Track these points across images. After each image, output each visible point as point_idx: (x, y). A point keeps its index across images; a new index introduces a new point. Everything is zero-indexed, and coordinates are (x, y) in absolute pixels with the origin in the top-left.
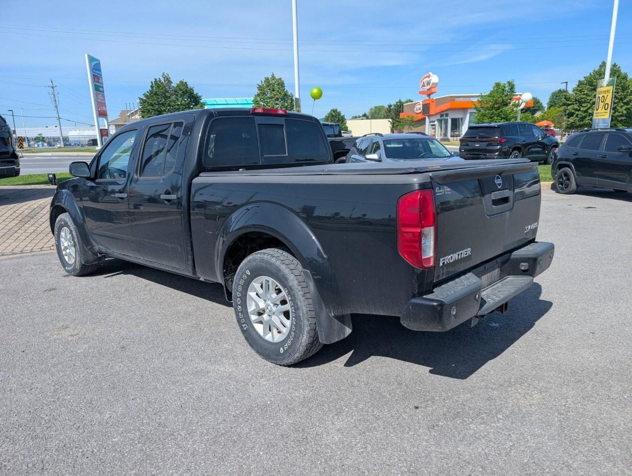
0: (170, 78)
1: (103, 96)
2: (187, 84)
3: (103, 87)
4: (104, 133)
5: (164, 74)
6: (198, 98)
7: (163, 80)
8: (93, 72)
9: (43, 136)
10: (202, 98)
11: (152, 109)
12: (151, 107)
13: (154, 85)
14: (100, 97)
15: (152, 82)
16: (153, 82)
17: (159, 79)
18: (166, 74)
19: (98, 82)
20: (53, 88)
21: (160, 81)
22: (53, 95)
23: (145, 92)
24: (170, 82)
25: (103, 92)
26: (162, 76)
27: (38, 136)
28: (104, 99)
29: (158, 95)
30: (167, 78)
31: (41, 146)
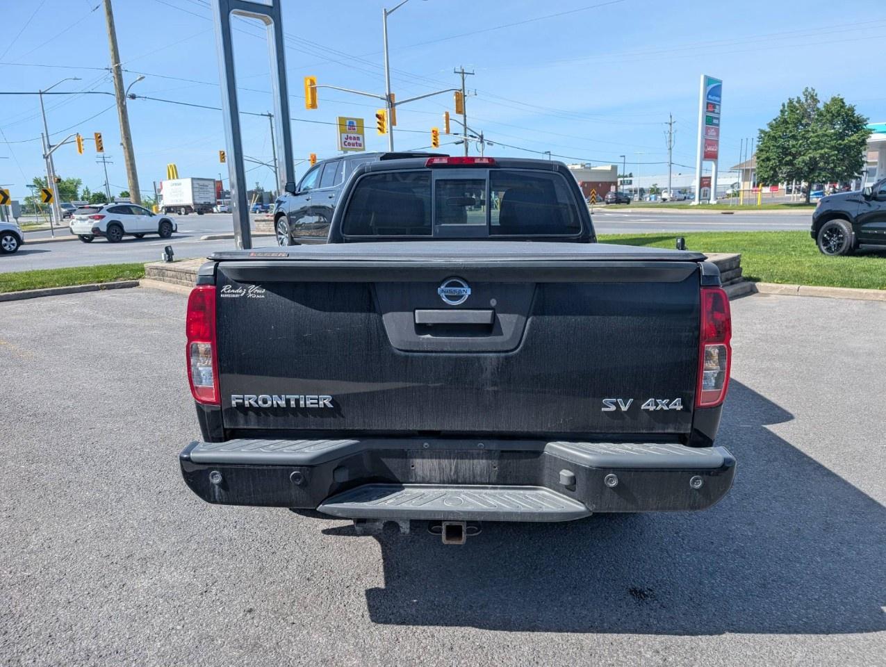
0: (816, 95)
1: (717, 131)
2: (844, 101)
3: (718, 119)
4: (705, 183)
5: (806, 91)
6: (859, 122)
7: (803, 100)
8: (708, 99)
9: (658, 187)
10: (868, 121)
11: (773, 146)
12: (773, 143)
13: (786, 109)
14: (712, 132)
15: (784, 105)
16: (786, 105)
17: (798, 98)
18: (810, 90)
19: (713, 112)
20: (671, 124)
21: (799, 101)
22: (669, 135)
23: (770, 120)
24: (815, 100)
25: (718, 125)
26: (804, 93)
27: (653, 187)
28: (718, 135)
29: (787, 123)
30: (812, 96)
31: (653, 200)
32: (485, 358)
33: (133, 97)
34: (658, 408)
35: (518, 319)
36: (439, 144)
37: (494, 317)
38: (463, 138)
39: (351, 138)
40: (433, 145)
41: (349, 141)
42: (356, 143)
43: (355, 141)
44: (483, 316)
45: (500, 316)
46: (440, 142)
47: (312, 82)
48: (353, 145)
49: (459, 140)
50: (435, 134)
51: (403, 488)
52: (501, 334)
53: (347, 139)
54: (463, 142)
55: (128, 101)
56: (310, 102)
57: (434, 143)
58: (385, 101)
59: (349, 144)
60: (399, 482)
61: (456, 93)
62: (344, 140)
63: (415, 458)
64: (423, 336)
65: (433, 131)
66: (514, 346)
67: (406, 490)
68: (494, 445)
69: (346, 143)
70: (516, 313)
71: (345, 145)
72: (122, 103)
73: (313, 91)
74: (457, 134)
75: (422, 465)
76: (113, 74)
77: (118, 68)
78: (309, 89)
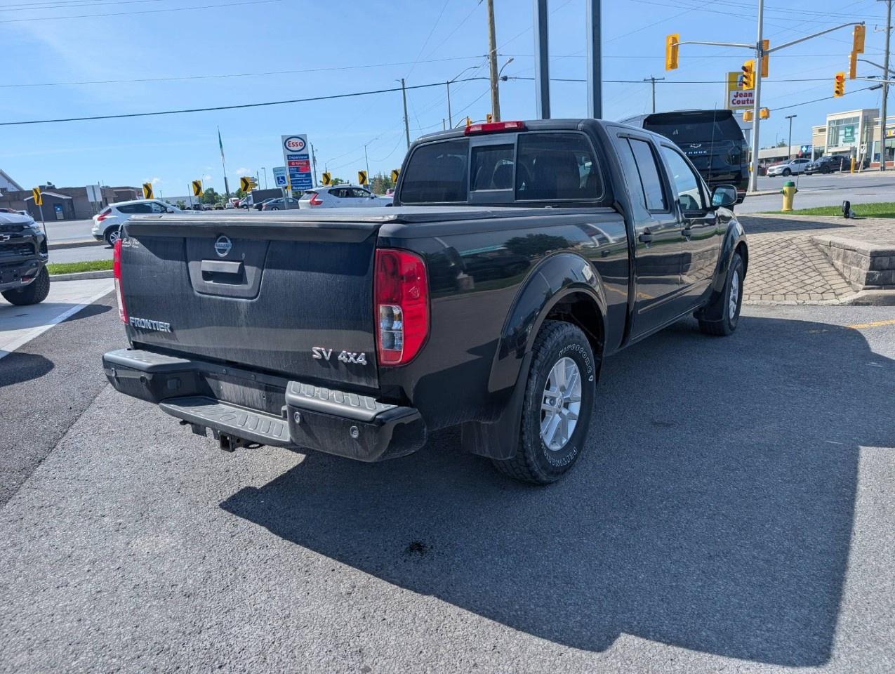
32: (240, 302)
33: (505, 79)
34: (349, 361)
35: (257, 270)
36: (844, 92)
37: (242, 268)
38: (882, 80)
39: (741, 95)
40: (836, 94)
41: (739, 98)
42: (748, 100)
43: (746, 98)
44: (232, 267)
45: (247, 268)
46: (845, 90)
47: (675, 40)
48: (744, 102)
49: (877, 84)
50: (840, 79)
51: (218, 403)
52: (246, 283)
53: (736, 97)
54: (881, 86)
55: (500, 82)
56: (670, 62)
57: (837, 92)
58: (755, 50)
59: (739, 102)
60: (216, 398)
61: (856, 27)
62: (732, 98)
63: (221, 380)
64: (208, 282)
65: (837, 77)
66: (256, 293)
67: (220, 404)
68: (261, 378)
69: (735, 102)
70: (254, 266)
71: (734, 103)
72: (495, 86)
73: (675, 49)
74: (874, 77)
75: (227, 388)
76: (489, 60)
77: (494, 53)
78: (670, 48)
